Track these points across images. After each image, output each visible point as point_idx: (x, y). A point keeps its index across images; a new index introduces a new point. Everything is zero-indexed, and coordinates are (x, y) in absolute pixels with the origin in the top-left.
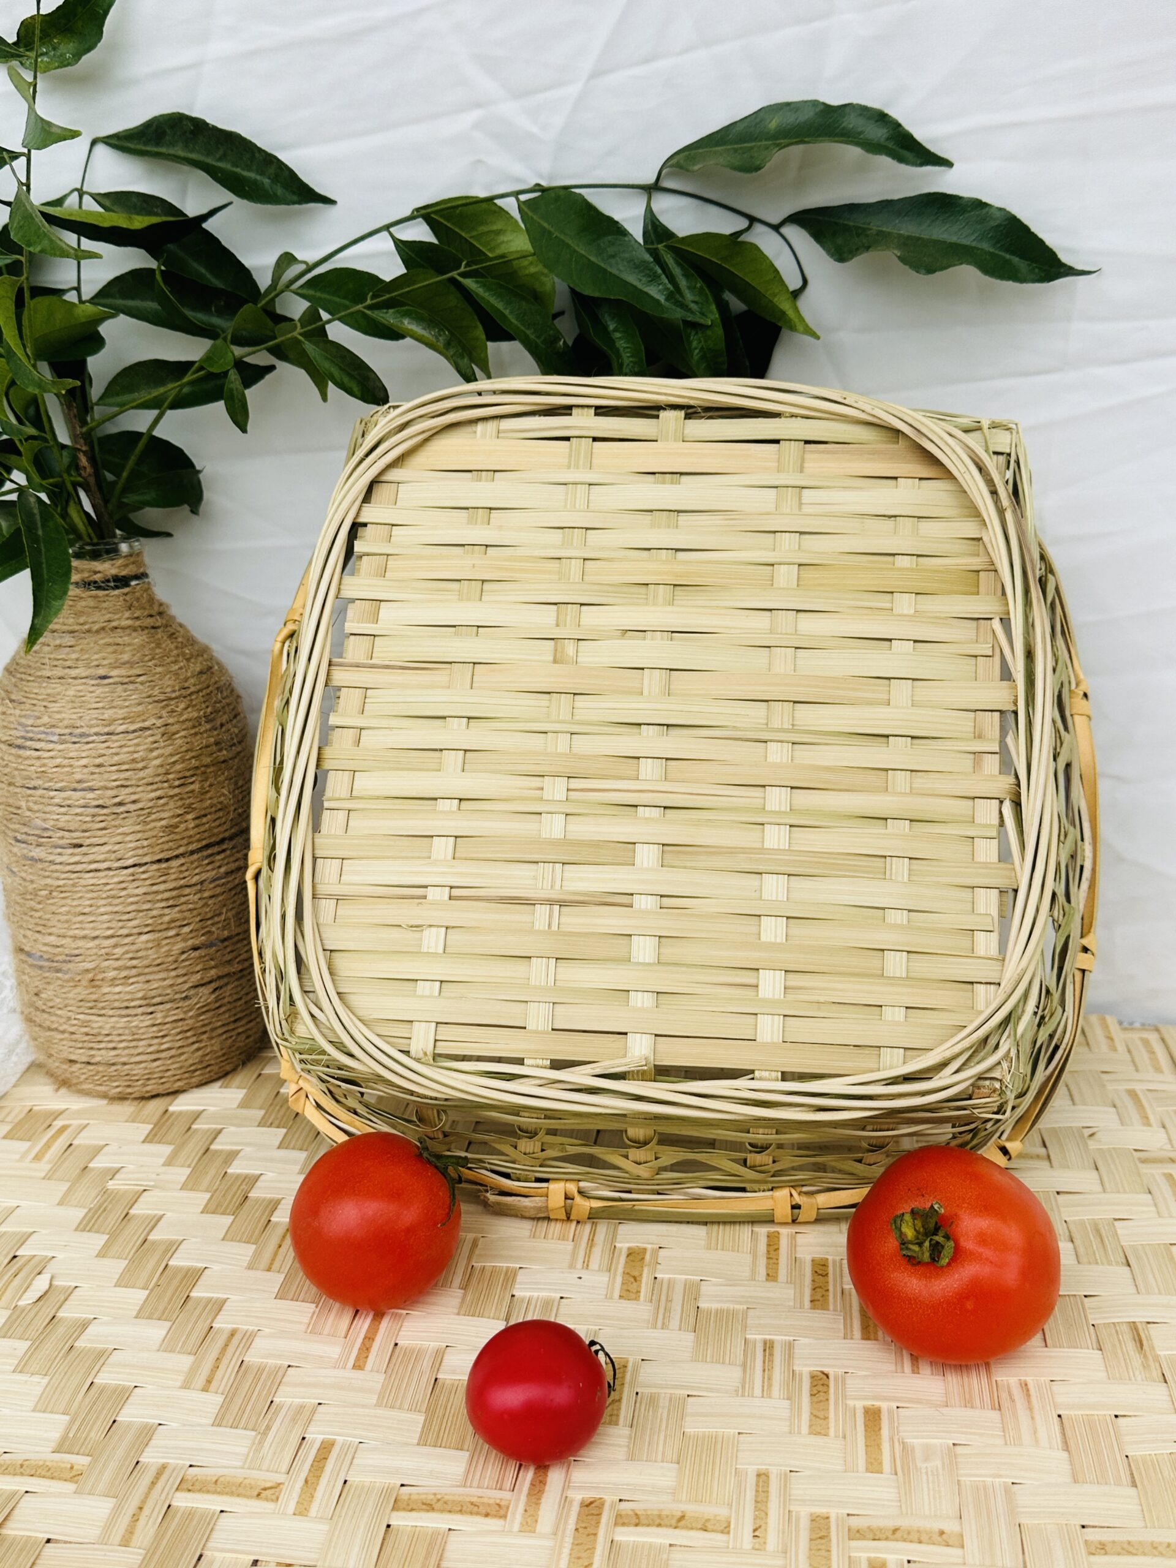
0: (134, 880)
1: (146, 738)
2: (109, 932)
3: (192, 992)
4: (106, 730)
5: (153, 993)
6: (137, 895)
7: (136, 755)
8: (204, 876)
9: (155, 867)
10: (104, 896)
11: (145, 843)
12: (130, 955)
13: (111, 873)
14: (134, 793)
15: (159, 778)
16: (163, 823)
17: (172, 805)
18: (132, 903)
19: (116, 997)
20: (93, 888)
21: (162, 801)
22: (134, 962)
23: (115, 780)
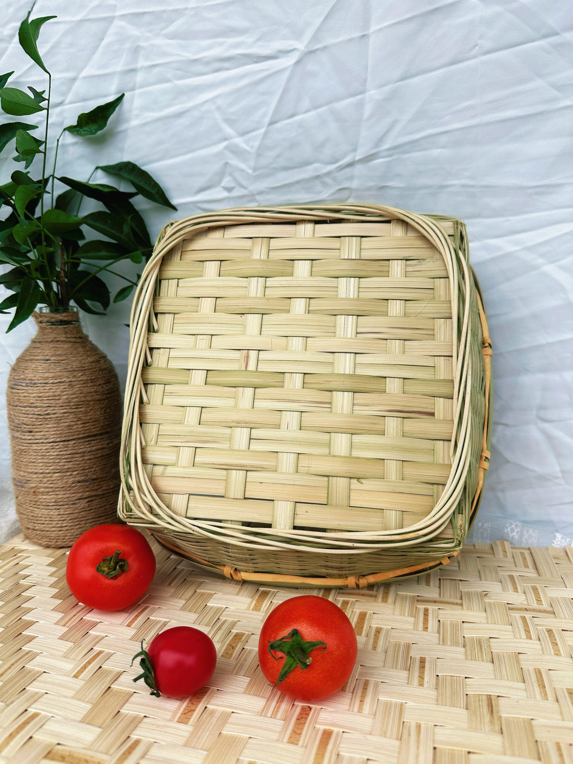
0: (53, 449)
1: (61, 386)
2: (41, 471)
3: (77, 501)
4: (45, 381)
5: (60, 500)
6: (54, 456)
7: (56, 393)
8: (84, 450)
9: (62, 443)
10: (40, 455)
11: (58, 432)
12: (50, 482)
13: (44, 445)
14: (54, 410)
15: (66, 404)
16: (66, 424)
17: (71, 417)
18: (51, 459)
19: (44, 500)
20: (36, 451)
21: (66, 415)
22: (51, 485)
23: (46, 404)
